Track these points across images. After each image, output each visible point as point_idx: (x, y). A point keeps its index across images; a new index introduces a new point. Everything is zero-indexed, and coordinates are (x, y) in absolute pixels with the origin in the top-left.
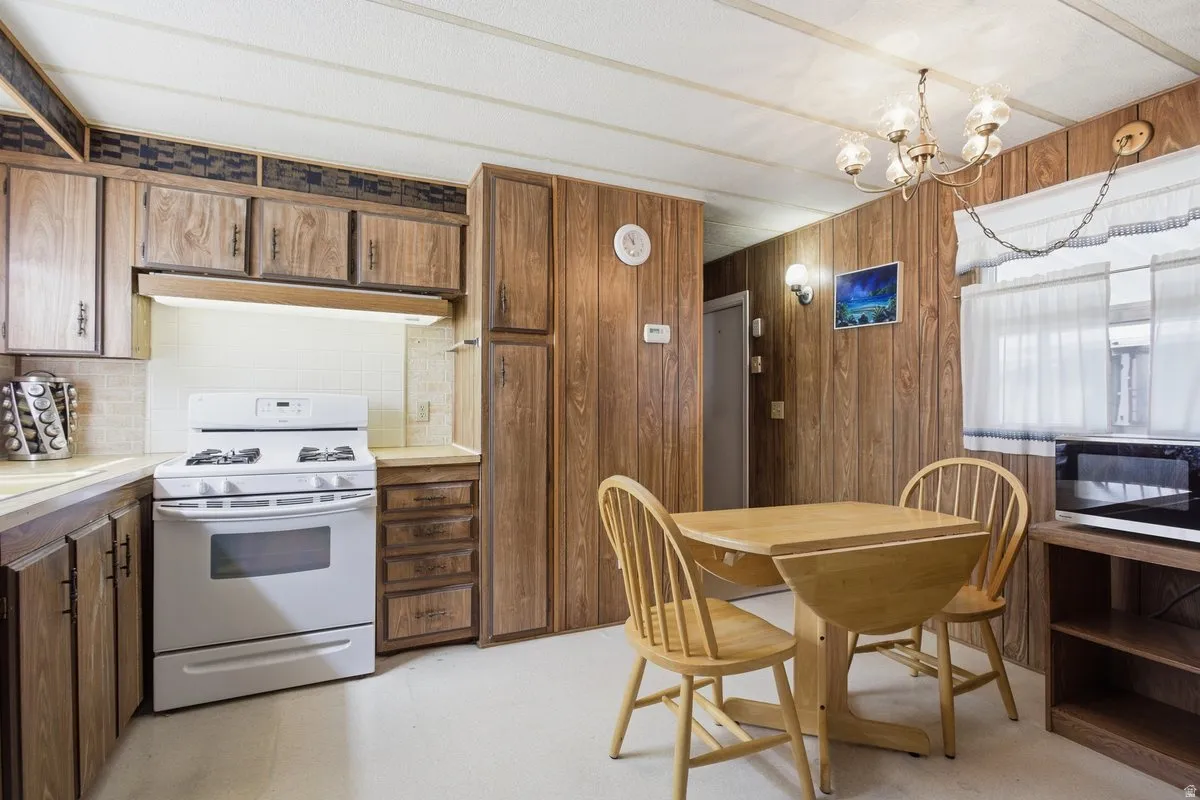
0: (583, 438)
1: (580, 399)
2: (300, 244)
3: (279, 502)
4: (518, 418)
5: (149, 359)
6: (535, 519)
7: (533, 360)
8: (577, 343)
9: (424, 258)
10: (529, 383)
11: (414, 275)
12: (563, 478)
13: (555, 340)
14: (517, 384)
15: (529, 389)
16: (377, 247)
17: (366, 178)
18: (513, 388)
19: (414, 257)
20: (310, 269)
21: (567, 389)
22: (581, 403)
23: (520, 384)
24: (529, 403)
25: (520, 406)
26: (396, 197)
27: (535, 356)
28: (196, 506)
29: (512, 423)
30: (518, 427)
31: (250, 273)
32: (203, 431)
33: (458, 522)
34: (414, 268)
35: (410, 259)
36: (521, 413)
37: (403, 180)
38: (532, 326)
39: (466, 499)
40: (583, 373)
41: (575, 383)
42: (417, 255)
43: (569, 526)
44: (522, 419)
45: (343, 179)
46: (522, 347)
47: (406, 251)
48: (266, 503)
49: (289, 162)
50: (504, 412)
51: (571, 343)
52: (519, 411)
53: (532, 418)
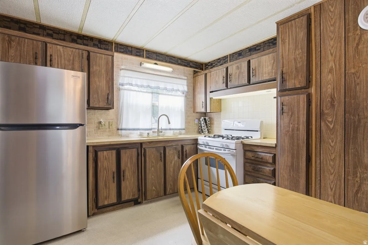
0: (332, 142)
1: (330, 120)
2: (236, 76)
3: (216, 149)
4: (291, 129)
5: (221, 112)
6: (299, 178)
7: (298, 102)
8: (328, 89)
9: (270, 68)
10: (296, 113)
11: (267, 75)
12: (318, 161)
13: (313, 90)
14: (290, 113)
15: (297, 116)
16: (255, 69)
17: (253, 47)
18: (288, 115)
19: (267, 69)
20: (238, 83)
21: (321, 115)
22: (331, 122)
23: (292, 114)
24: (296, 122)
25: (292, 124)
26: (262, 49)
27: (299, 100)
28: (203, 146)
29: (288, 131)
30: (290, 133)
31: (227, 88)
32: (225, 129)
33: (268, 168)
34: (267, 72)
35: (266, 70)
36: (292, 127)
37: (264, 42)
38: (298, 86)
39: (271, 161)
40: (333, 106)
41: (326, 112)
42: (268, 67)
43: (322, 187)
44: (293, 130)
45: (247, 51)
46: (292, 97)
47: (264, 67)
48: (213, 149)
49: (234, 53)
50: (284, 126)
51: (324, 90)
52: (291, 126)
53: (298, 129)
